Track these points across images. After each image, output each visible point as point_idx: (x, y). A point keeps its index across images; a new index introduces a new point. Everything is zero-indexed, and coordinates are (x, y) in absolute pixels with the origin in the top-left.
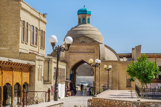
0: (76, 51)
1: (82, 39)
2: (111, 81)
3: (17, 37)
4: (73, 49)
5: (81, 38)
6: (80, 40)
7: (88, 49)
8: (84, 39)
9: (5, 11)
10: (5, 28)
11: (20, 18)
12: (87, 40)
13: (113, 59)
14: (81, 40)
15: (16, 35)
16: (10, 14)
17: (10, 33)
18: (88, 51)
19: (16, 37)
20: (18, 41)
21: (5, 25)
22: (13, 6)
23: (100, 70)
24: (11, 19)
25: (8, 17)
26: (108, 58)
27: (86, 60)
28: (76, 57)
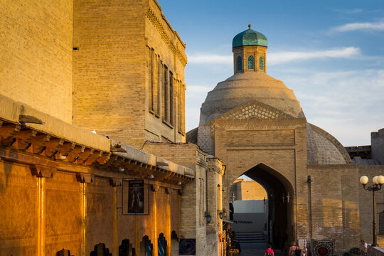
0: (244, 141)
1: (250, 111)
2: (341, 219)
3: (137, 95)
4: (238, 137)
5: (247, 109)
6: (245, 114)
7: (276, 137)
8: (256, 110)
9: (100, 19)
10: (102, 69)
11: (146, 39)
12: (263, 113)
13: (334, 159)
14: (247, 112)
15: (135, 89)
16: (115, 30)
17: (115, 86)
18: (277, 141)
19: (134, 96)
20: (141, 109)
21: (101, 62)
22: (123, 4)
23: (312, 190)
24: (118, 42)
25: (109, 37)
26: (323, 158)
27: (272, 164)
28: (244, 158)
